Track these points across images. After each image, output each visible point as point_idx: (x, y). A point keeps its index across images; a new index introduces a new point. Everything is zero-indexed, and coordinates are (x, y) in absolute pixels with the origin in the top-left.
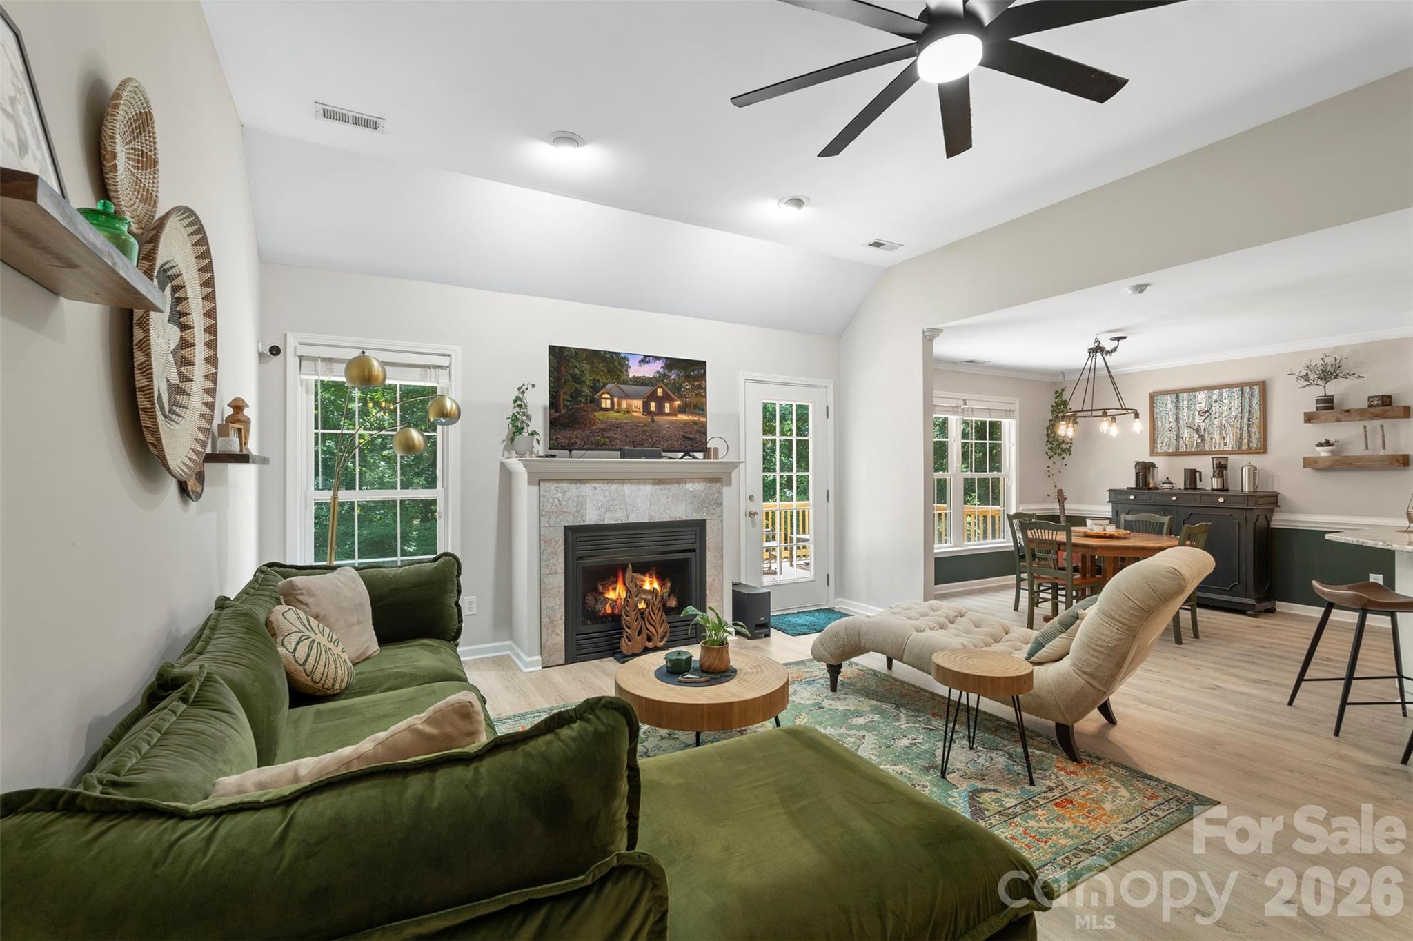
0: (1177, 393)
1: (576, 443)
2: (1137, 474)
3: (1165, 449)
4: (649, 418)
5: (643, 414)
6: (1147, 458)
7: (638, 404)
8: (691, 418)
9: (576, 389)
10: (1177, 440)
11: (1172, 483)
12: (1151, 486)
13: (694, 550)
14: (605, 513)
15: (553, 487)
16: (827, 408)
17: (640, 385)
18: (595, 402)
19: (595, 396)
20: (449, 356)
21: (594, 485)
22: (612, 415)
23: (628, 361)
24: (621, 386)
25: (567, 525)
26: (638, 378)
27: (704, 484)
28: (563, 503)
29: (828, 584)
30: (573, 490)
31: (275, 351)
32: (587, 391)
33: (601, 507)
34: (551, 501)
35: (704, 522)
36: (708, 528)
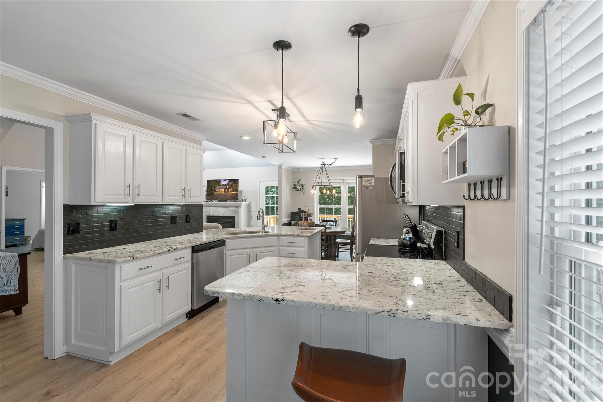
1: (211, 198)
4: (225, 193)
7: (223, 190)
8: (235, 192)
9: (211, 188)
13: (233, 221)
14: (214, 213)
15: (205, 208)
17: (224, 186)
18: (215, 190)
21: (212, 208)
22: (218, 193)
23: (221, 181)
24: (220, 186)
25: (207, 215)
26: (223, 184)
27: (234, 208)
28: (206, 211)
30: (208, 208)
32: (213, 188)
34: (204, 210)
35: (234, 216)
36: (235, 218)
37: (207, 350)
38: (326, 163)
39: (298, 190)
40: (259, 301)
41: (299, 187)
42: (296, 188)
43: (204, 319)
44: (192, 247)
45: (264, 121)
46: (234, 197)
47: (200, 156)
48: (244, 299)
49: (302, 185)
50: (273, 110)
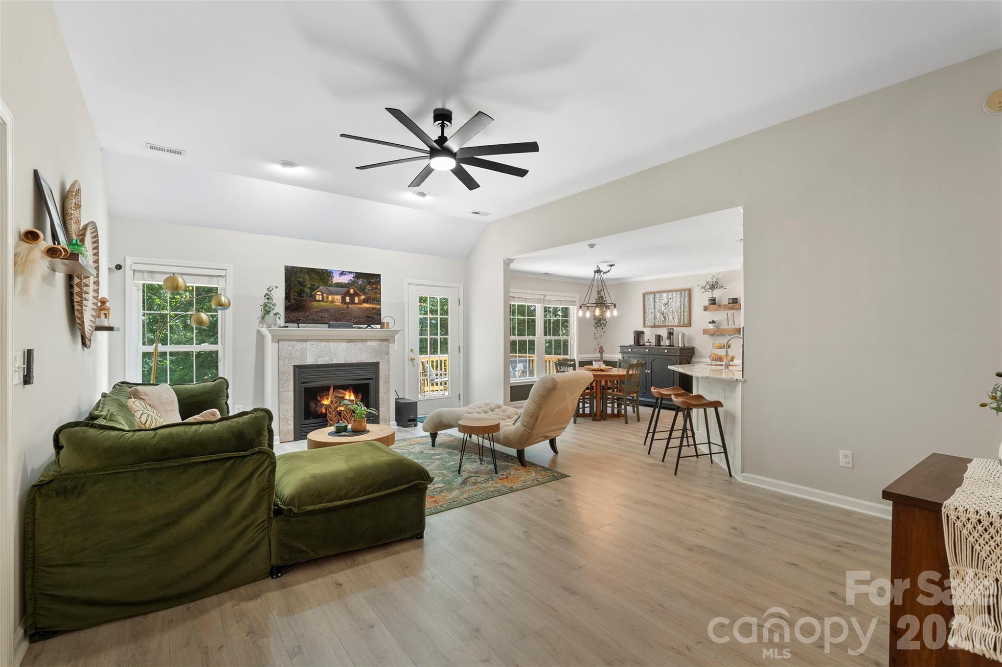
0: (654, 293)
1: (301, 319)
2: (634, 337)
3: (649, 324)
4: (345, 306)
5: (342, 304)
6: (641, 329)
7: (338, 298)
9: (301, 289)
10: (654, 319)
11: (650, 342)
12: (641, 344)
13: (372, 379)
14: (318, 358)
15: (287, 344)
16: (459, 300)
17: (339, 287)
18: (313, 297)
19: (313, 293)
20: (225, 270)
21: (312, 343)
22: (322, 304)
23: (332, 274)
24: (328, 288)
25: (295, 364)
26: (338, 283)
27: (378, 342)
28: (292, 353)
29: (459, 399)
30: (299, 345)
31: (119, 267)
32: (307, 290)
33: (316, 355)
34: (285, 351)
35: (378, 363)
36: (380, 367)
46: (369, 317)
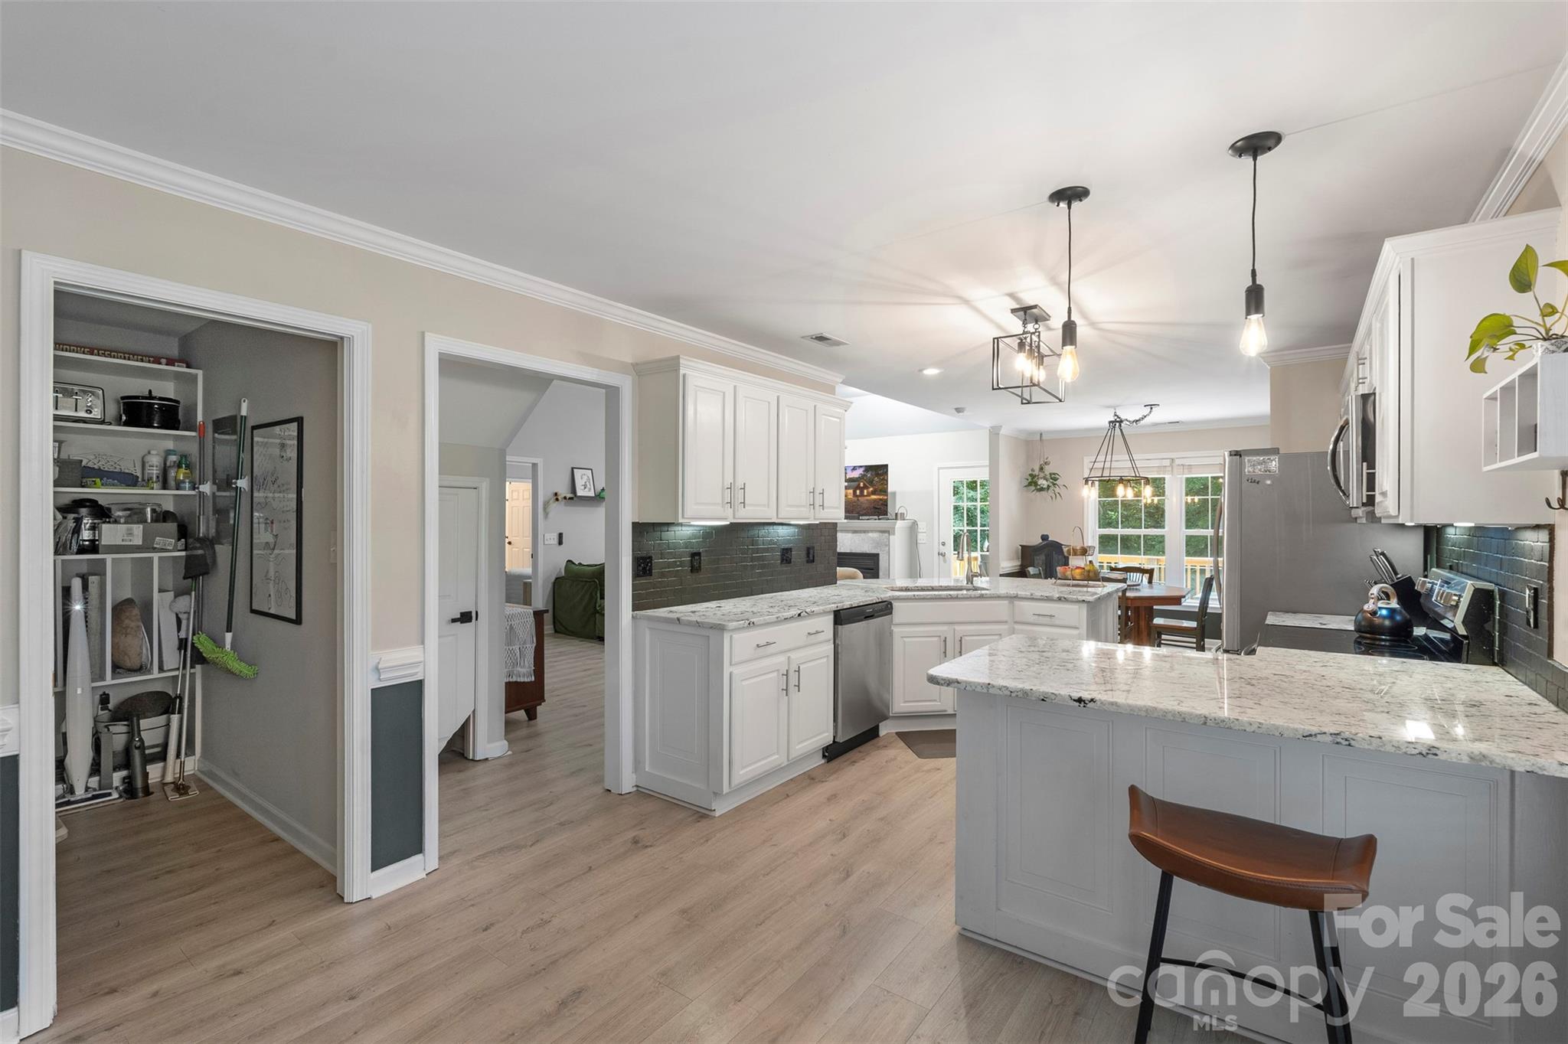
5: (853, 497)
7: (851, 491)
8: (878, 497)
13: (875, 570)
17: (852, 482)
26: (851, 478)
27: (882, 534)
35: (878, 554)
36: (881, 558)
37: (882, 819)
38: (1123, 417)
39: (1042, 489)
40: (1043, 700)
41: (1045, 482)
42: (1036, 484)
43: (857, 764)
44: (835, 612)
45: (994, 339)
46: (876, 508)
47: (838, 420)
48: (1011, 696)
49: (1053, 476)
50: (1013, 311)
